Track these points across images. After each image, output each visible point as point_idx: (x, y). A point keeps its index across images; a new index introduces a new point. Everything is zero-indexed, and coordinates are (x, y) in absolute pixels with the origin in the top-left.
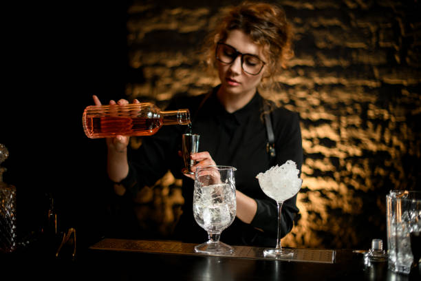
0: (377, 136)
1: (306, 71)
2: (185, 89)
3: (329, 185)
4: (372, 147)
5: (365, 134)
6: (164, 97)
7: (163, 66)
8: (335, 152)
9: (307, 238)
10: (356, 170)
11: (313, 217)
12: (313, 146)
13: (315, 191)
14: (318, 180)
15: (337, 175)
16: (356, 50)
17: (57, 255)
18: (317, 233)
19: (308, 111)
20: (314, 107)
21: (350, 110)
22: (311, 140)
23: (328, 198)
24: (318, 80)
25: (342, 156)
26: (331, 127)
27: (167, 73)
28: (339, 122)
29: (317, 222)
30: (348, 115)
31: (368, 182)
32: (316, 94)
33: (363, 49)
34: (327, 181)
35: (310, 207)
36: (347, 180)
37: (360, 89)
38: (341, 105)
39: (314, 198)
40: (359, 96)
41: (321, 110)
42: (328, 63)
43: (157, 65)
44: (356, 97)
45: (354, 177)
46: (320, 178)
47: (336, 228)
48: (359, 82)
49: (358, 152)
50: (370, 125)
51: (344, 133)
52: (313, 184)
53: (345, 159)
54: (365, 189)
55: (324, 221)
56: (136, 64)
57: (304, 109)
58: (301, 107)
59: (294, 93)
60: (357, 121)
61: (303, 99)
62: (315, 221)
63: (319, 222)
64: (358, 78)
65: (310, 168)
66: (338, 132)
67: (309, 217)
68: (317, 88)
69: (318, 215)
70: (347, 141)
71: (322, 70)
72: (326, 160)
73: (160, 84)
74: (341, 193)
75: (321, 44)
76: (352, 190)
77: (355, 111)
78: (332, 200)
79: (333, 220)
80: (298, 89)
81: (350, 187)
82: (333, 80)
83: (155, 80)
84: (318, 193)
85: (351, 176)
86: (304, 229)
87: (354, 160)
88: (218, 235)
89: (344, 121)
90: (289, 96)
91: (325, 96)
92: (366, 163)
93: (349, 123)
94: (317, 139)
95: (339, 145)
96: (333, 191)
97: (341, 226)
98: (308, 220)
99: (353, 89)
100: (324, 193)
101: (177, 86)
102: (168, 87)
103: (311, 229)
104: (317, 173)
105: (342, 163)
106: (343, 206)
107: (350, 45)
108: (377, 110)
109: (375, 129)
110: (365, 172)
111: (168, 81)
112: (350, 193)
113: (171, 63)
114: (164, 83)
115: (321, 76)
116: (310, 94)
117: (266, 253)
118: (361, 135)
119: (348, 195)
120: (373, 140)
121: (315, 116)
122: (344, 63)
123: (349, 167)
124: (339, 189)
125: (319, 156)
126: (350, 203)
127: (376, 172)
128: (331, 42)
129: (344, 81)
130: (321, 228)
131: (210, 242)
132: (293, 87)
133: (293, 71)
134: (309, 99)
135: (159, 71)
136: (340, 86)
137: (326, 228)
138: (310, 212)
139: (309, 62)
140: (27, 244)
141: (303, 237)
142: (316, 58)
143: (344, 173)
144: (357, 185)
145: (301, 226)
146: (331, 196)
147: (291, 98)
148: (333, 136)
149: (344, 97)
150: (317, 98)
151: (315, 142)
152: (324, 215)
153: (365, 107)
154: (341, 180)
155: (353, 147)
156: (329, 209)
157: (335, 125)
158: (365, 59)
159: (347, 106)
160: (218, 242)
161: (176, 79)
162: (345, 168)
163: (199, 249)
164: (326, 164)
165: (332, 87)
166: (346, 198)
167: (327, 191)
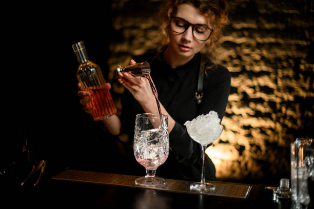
0: (307, 86)
1: (250, 33)
2: (155, 46)
3: (267, 124)
4: (302, 94)
5: (297, 84)
6: (138, 52)
7: (138, 28)
8: (273, 97)
9: (250, 165)
10: (289, 112)
11: (254, 148)
12: (255, 92)
13: (256, 128)
14: (258, 120)
15: (274, 116)
16: (291, 16)
17: (22, 184)
18: (257, 161)
19: (251, 65)
20: (256, 61)
21: (285, 64)
22: (254, 87)
23: (266, 134)
24: (260, 40)
25: (278, 100)
26: (270, 77)
27: (141, 33)
28: (276, 73)
29: (258, 153)
30: (283, 68)
31: (299, 122)
32: (258, 51)
33: (296, 14)
34: (266, 120)
35: (252, 141)
36: (282, 120)
37: (293, 48)
38: (278, 60)
39: (255, 134)
40: (293, 53)
41: (262, 63)
42: (268, 26)
43: (133, 27)
44: (290, 54)
45: (288, 118)
46: (260, 118)
47: (272, 158)
48: (293, 42)
49: (291, 98)
50: (301, 76)
51: (280, 83)
52: (255, 122)
53: (280, 104)
54: (296, 127)
55: (263, 153)
56: (117, 27)
57: (248, 63)
58: (246, 61)
59: (241, 50)
60: (291, 73)
61: (248, 55)
62: (256, 152)
63: (259, 153)
64: (292, 38)
65: (253, 109)
66: (275, 81)
67: (251, 149)
68: (259, 46)
69: (258, 147)
70: (282, 89)
71: (263, 32)
72: (265, 104)
73: (136, 42)
74: (277, 131)
75: (263, 11)
76: (286, 129)
77: (290, 65)
78: (269, 136)
79: (270, 152)
80: (244, 46)
81: (284, 126)
82: (272, 40)
83: (132, 39)
84: (259, 130)
85: (285, 117)
86: (247, 158)
87: (288, 104)
88: (154, 171)
89: (280, 72)
90: (236, 52)
91: (265, 53)
92: (297, 107)
93: (285, 75)
94: (258, 87)
95: (276, 92)
96: (271, 129)
97: (276, 156)
98: (250, 151)
99: (288, 47)
100: (263, 130)
101: (149, 44)
102: (142, 44)
103: (253, 158)
104: (257, 114)
105: (278, 106)
106: (278, 141)
107: (286, 11)
108: (307, 65)
109: (305, 80)
110: (296, 114)
111: (141, 40)
112: (285, 131)
113: (144, 26)
114: (138, 42)
115: (262, 37)
116: (253, 51)
117: (192, 187)
118: (294, 84)
119: (282, 132)
120: (303, 88)
121: (257, 69)
122: (281, 26)
123: (284, 110)
124: (276, 128)
125: (260, 101)
126: (284, 138)
127: (305, 114)
128: (270, 9)
129: (281, 41)
130: (260, 157)
131: (147, 176)
132: (240, 45)
133: (240, 33)
134: (253, 55)
135: (135, 32)
136: (277, 45)
137: (265, 158)
138: (252, 145)
139: (253, 25)
140: (3, 173)
141: (246, 164)
142: (258, 22)
143: (279, 115)
144: (290, 125)
145: (245, 156)
146: (269, 132)
147: (238, 54)
148: (271, 85)
149: (281, 53)
150: (259, 54)
151: (257, 89)
152: (263, 148)
153: (297, 61)
154: (277, 120)
155: (287, 95)
156: (267, 142)
157: (273, 76)
158: (298, 23)
159: (283, 61)
160: (154, 176)
161: (148, 39)
162: (280, 111)
163: (138, 182)
164: (265, 107)
165: (271, 46)
166: (280, 135)
167: (265, 129)
